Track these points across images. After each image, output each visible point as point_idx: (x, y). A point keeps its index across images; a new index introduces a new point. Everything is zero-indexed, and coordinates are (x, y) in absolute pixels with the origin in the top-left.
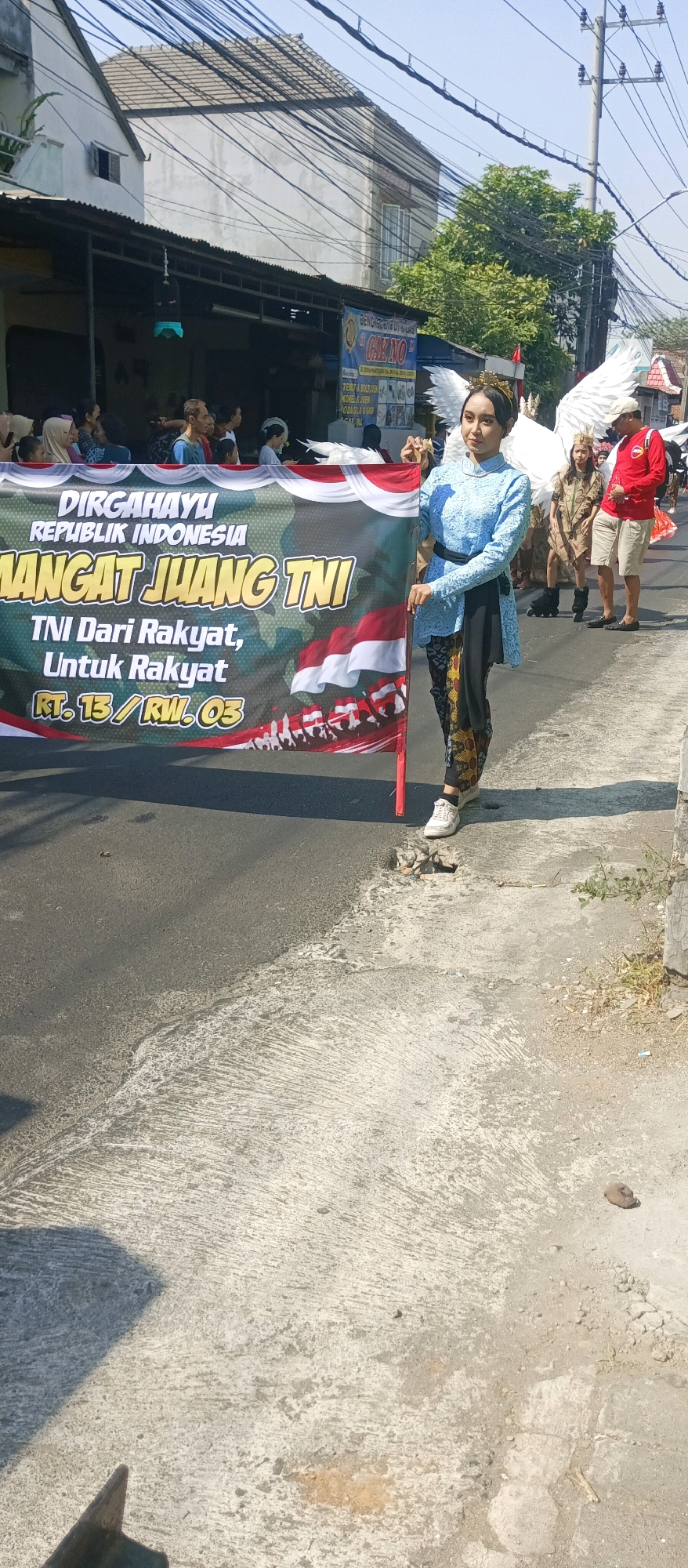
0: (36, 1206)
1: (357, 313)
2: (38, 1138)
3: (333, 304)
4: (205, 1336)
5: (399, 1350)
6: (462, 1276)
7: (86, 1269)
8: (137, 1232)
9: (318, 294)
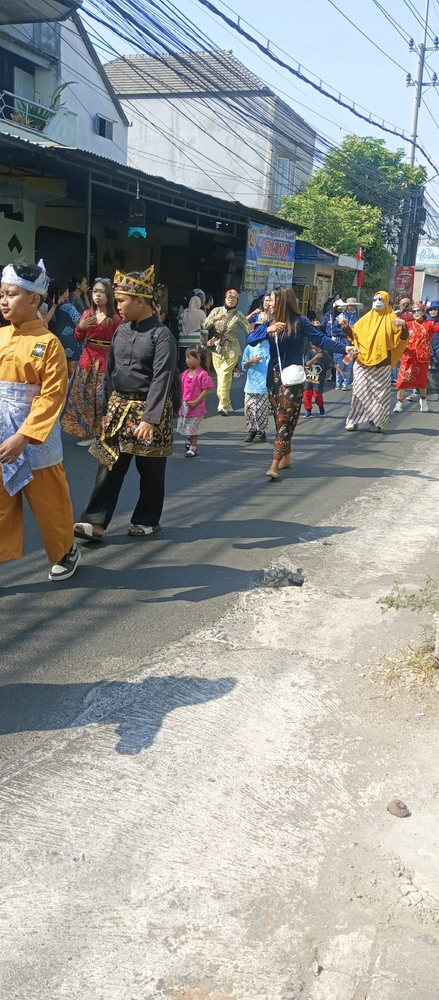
0: (13, 797)
1: (258, 226)
2: (18, 751)
3: (243, 220)
4: (118, 892)
5: (245, 908)
6: (291, 860)
7: (43, 842)
8: (78, 819)
9: (234, 213)
